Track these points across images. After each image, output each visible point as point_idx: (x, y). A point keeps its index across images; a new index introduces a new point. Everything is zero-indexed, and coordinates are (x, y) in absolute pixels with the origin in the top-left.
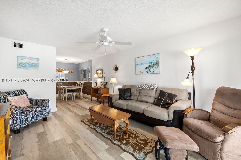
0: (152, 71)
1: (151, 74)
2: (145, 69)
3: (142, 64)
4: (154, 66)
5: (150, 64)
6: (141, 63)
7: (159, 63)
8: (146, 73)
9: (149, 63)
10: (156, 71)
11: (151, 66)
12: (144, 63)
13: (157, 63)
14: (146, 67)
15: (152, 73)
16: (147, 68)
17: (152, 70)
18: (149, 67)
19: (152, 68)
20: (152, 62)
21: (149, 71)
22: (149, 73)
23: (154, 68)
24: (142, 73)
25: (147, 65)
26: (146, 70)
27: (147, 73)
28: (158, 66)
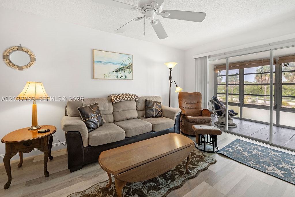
0: (124, 77)
1: (122, 79)
2: (114, 71)
3: (107, 63)
4: (127, 70)
5: (121, 66)
6: (105, 62)
7: (132, 67)
8: (114, 78)
9: (119, 64)
10: (129, 76)
11: (123, 69)
12: (111, 63)
13: (130, 67)
14: (115, 69)
15: (124, 79)
16: (116, 71)
17: (123, 74)
18: (120, 69)
19: (123, 72)
20: (123, 63)
21: (119, 76)
22: (119, 77)
23: (127, 73)
24: (107, 78)
25: (117, 67)
26: (115, 74)
27: (117, 78)
28: (132, 70)
